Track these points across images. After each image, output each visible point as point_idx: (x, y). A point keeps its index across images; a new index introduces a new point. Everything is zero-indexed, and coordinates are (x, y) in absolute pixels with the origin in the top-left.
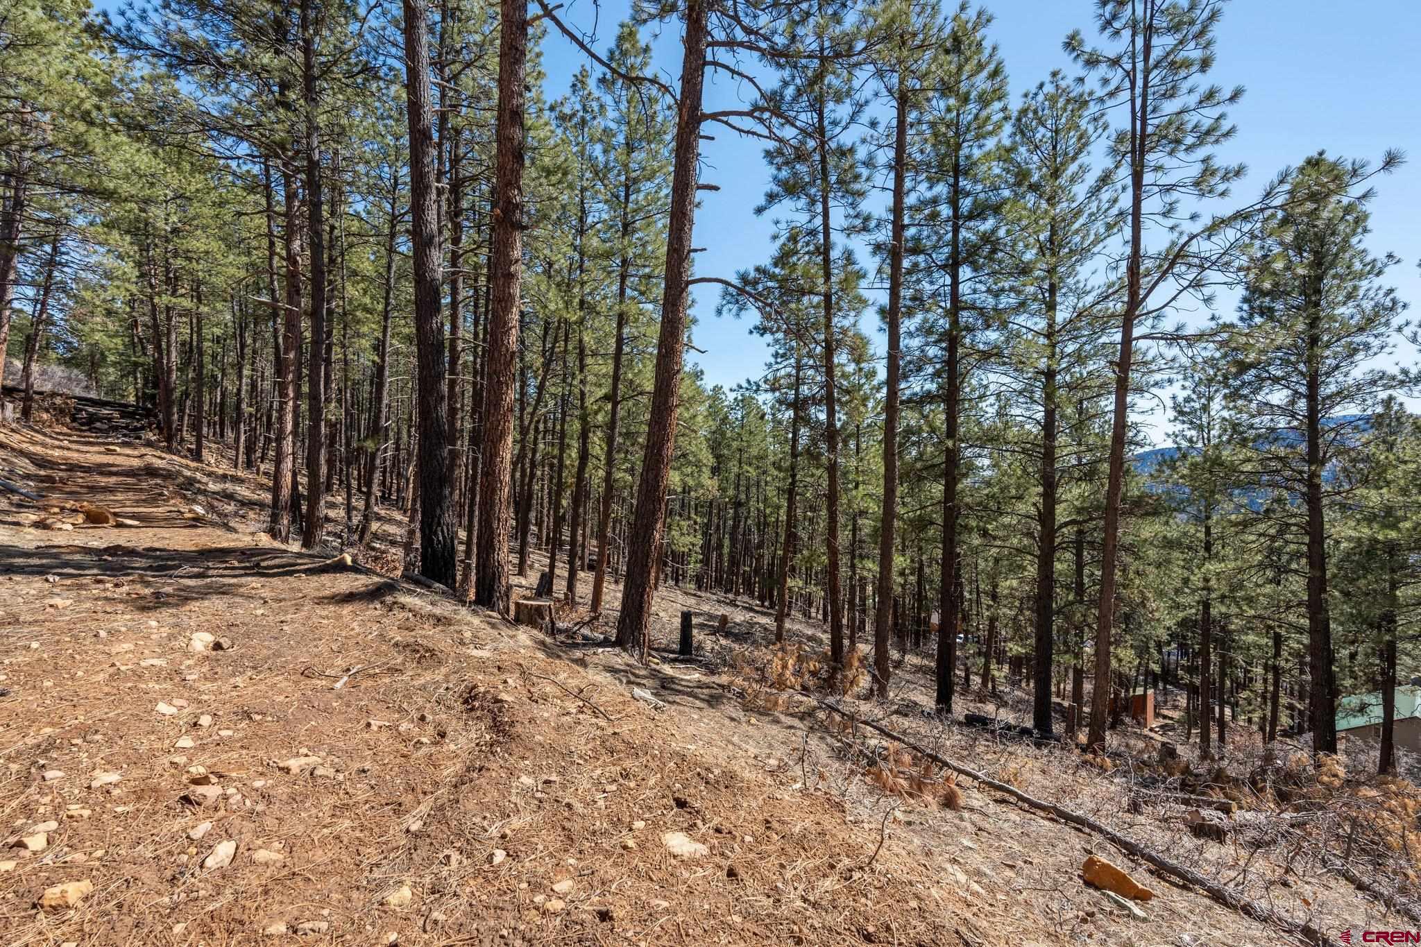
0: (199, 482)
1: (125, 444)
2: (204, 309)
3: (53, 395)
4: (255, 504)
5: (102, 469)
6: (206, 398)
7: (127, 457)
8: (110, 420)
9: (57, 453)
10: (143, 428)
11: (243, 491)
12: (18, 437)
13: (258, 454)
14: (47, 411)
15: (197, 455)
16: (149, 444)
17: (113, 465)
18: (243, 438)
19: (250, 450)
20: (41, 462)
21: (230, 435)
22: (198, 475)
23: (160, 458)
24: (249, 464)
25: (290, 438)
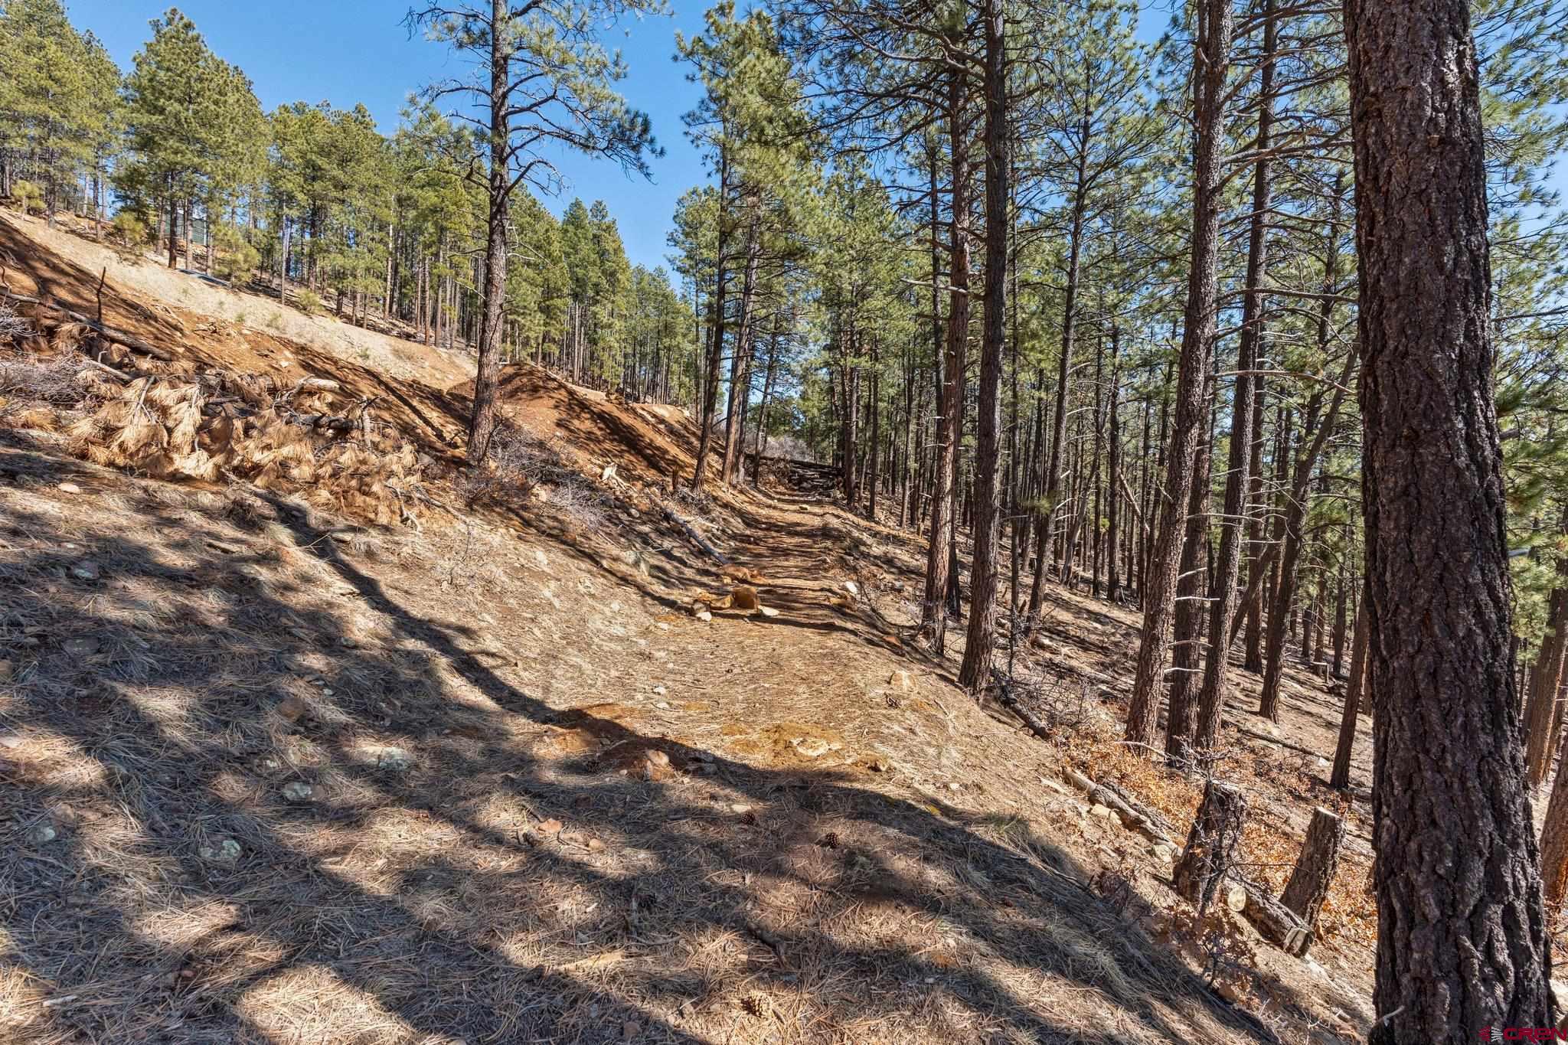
0: (865, 544)
1: (819, 503)
2: (880, 367)
3: (779, 460)
4: (912, 572)
5: (791, 530)
6: (880, 459)
7: (812, 517)
8: (812, 480)
9: (764, 512)
10: (832, 487)
11: (903, 556)
12: (743, 497)
13: (921, 510)
14: (774, 473)
15: (870, 516)
16: (835, 503)
17: (798, 524)
18: (908, 493)
19: (913, 508)
20: (750, 521)
21: (899, 489)
22: (865, 537)
23: (838, 517)
24: (912, 521)
25: (949, 499)
